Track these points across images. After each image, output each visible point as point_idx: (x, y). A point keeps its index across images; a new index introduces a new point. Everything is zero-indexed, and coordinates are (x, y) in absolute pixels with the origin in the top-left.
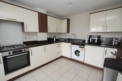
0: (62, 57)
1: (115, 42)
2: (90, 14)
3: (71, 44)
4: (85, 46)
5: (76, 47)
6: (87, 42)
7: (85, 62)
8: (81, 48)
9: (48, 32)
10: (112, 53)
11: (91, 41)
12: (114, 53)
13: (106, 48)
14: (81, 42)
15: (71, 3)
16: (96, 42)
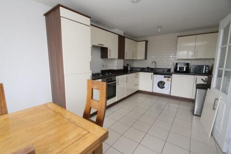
0: (138, 92)
1: (206, 69)
2: (178, 37)
3: (153, 73)
4: (171, 75)
5: (161, 78)
6: (172, 70)
7: (171, 95)
8: (166, 79)
9: (125, 58)
10: (202, 80)
11: (178, 70)
12: (205, 80)
13: (196, 76)
14: (166, 71)
15: (161, 27)
16: (185, 70)
